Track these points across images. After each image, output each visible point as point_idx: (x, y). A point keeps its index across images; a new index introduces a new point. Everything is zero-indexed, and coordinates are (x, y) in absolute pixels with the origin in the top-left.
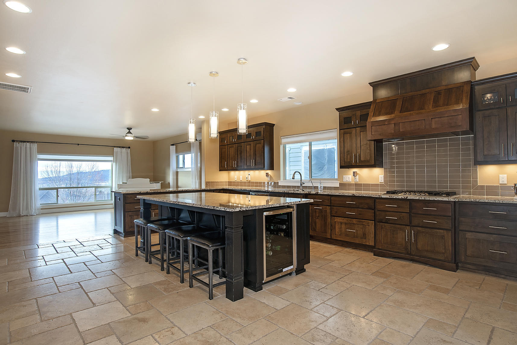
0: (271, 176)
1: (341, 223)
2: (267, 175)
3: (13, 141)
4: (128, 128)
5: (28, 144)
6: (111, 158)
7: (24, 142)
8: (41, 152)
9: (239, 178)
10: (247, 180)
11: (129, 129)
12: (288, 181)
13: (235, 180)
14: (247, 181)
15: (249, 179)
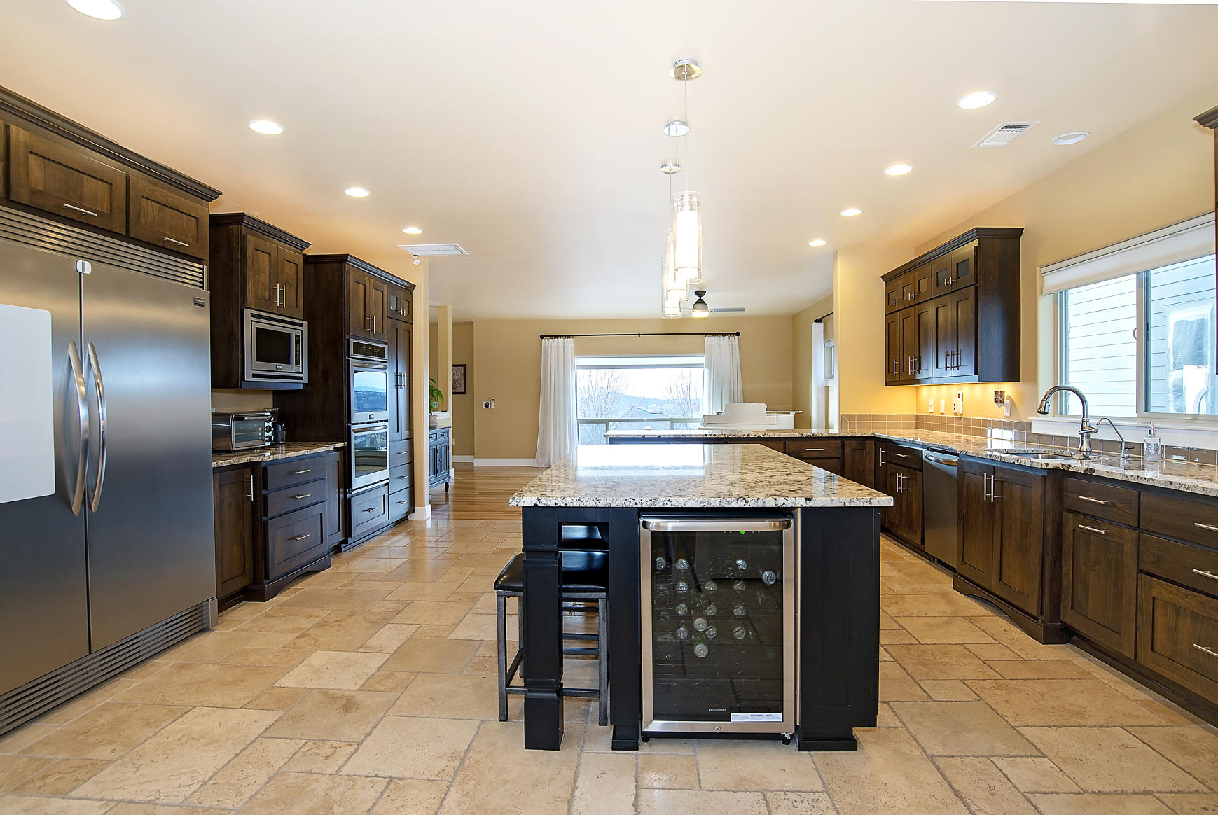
0: (1012, 402)
1: (1178, 611)
2: (999, 397)
3: (542, 337)
4: (697, 293)
5: (560, 340)
6: (701, 360)
7: (555, 337)
8: (581, 353)
9: (937, 405)
10: (955, 411)
11: (700, 294)
12: (1070, 420)
13: (931, 411)
14: (956, 414)
15: (960, 409)
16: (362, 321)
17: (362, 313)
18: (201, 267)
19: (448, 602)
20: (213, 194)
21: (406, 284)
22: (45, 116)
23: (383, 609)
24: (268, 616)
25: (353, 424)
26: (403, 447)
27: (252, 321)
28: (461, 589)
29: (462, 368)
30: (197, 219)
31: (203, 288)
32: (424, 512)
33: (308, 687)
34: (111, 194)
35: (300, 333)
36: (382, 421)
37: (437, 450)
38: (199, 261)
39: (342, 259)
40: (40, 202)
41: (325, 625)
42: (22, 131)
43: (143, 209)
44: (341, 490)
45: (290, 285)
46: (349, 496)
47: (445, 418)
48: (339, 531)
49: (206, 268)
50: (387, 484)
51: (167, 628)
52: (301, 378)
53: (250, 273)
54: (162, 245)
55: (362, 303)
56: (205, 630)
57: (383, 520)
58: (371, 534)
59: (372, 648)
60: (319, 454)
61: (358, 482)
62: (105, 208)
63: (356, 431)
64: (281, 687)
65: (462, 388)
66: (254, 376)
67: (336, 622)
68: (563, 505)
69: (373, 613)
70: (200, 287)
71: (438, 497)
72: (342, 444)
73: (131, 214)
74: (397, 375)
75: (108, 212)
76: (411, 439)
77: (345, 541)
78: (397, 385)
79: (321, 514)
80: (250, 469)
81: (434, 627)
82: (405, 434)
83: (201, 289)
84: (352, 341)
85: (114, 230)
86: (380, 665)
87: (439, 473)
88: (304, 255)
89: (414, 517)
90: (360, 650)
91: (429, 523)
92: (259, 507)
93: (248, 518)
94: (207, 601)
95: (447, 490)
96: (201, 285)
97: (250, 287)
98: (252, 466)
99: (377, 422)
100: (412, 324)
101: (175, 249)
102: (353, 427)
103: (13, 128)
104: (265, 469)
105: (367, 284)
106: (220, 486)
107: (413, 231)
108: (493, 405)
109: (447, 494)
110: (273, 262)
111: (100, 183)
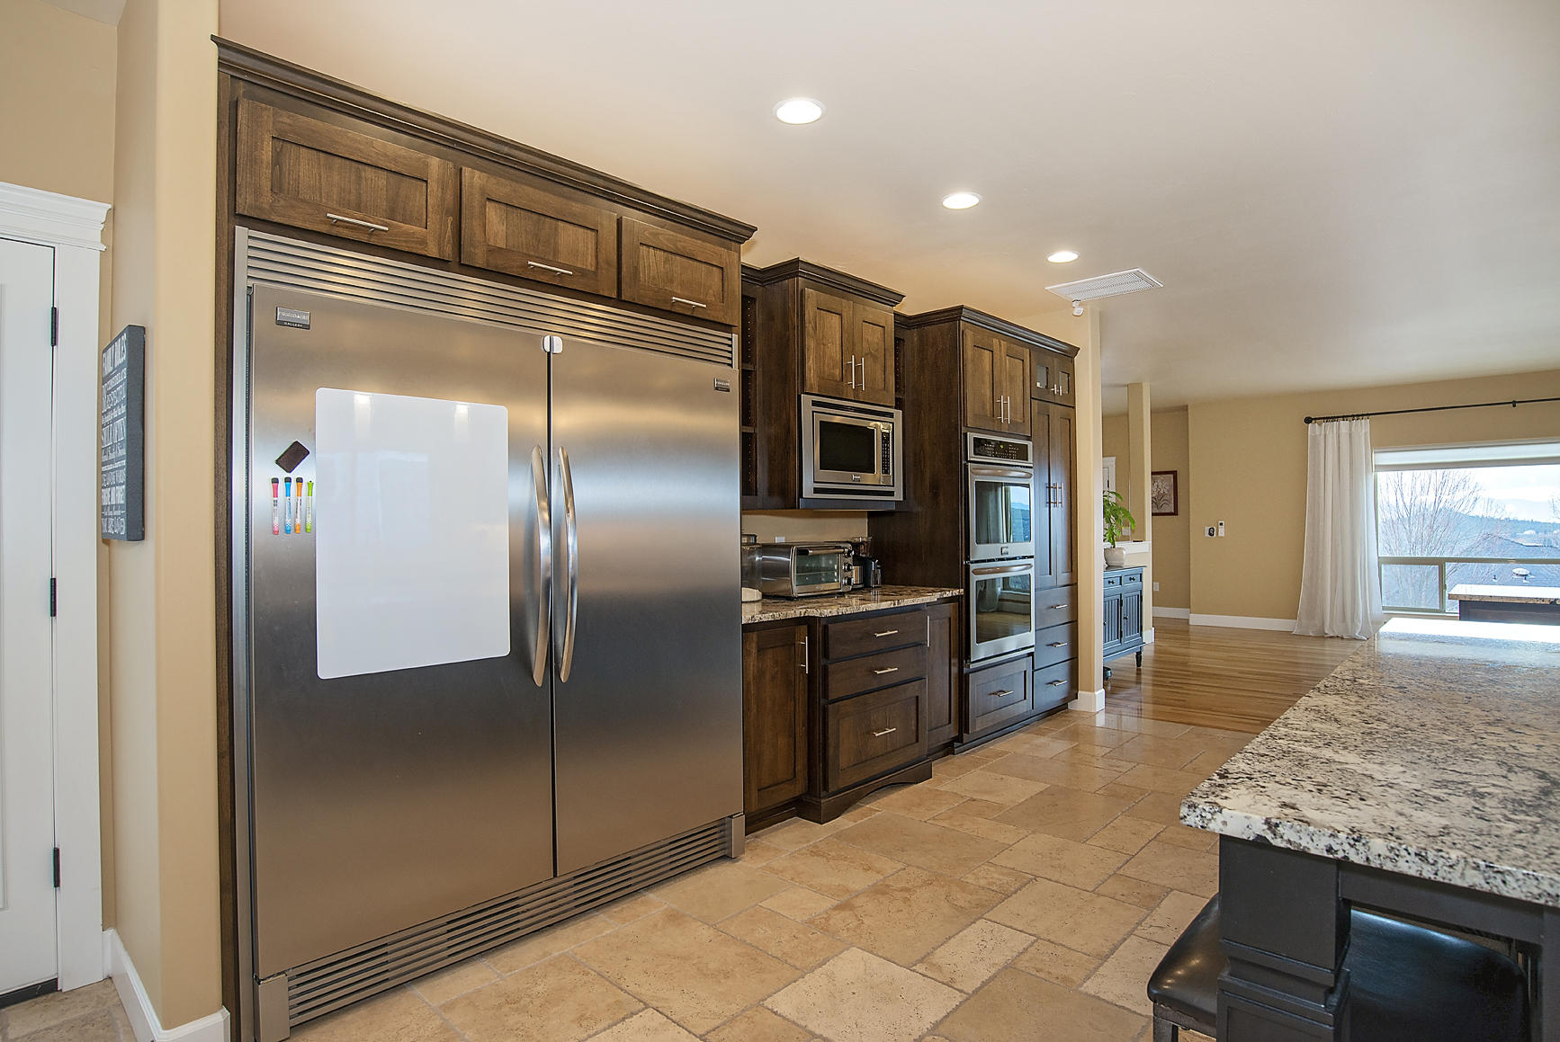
3: (1306, 420)
5: (1345, 424)
7: (1336, 418)
16: (988, 406)
17: (988, 393)
18: (729, 335)
19: (1099, 895)
20: (744, 231)
21: (1064, 347)
22: (506, 149)
23: (983, 882)
24: (815, 852)
25: (972, 563)
26: (1060, 598)
27: (813, 412)
28: (1130, 871)
29: (1172, 476)
30: (722, 268)
31: (731, 365)
32: (1094, 700)
33: (810, 1027)
34: (597, 244)
35: (888, 427)
36: (1024, 557)
37: (1121, 601)
38: (727, 328)
39: (954, 314)
40: (499, 263)
41: (884, 893)
42: (477, 173)
43: (641, 262)
44: (953, 661)
45: (875, 358)
46: (965, 670)
47: (1137, 553)
48: (950, 722)
49: (735, 337)
50: (1031, 654)
51: (671, 850)
52: (891, 494)
53: (810, 343)
54: (668, 309)
55: (987, 379)
56: (727, 857)
57: (1024, 707)
58: (1002, 730)
59: (939, 968)
60: (916, 608)
61: (981, 651)
62: (589, 264)
63: (977, 572)
64: (772, 1011)
65: (1171, 506)
66: (816, 491)
67: (902, 890)
68: (1356, 858)
69: (963, 886)
70: (729, 365)
71: (1123, 673)
72: (956, 592)
73: (624, 269)
74: (1049, 488)
75: (593, 269)
76: (1073, 585)
77: (959, 739)
78: (1050, 503)
79: (917, 697)
80: (805, 627)
81: (1060, 950)
82: (1063, 578)
83: (730, 368)
84: (971, 436)
85: (601, 293)
86: (939, 1019)
87: (1125, 637)
88: (896, 314)
89: (1078, 705)
90: (919, 968)
91: (1100, 720)
92: (817, 683)
93: (802, 697)
94: (731, 817)
95: (1139, 664)
96: (729, 362)
97: (810, 363)
98: (808, 621)
99: (1015, 558)
100: (1074, 408)
101: (689, 314)
102: (973, 567)
103: (467, 171)
104: (826, 628)
105: (996, 348)
106: (758, 651)
107: (1063, 256)
108: (1222, 531)
109: (1139, 670)
110: (845, 326)
111: (581, 230)
